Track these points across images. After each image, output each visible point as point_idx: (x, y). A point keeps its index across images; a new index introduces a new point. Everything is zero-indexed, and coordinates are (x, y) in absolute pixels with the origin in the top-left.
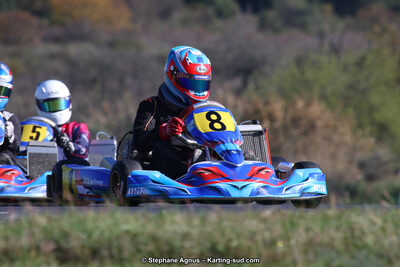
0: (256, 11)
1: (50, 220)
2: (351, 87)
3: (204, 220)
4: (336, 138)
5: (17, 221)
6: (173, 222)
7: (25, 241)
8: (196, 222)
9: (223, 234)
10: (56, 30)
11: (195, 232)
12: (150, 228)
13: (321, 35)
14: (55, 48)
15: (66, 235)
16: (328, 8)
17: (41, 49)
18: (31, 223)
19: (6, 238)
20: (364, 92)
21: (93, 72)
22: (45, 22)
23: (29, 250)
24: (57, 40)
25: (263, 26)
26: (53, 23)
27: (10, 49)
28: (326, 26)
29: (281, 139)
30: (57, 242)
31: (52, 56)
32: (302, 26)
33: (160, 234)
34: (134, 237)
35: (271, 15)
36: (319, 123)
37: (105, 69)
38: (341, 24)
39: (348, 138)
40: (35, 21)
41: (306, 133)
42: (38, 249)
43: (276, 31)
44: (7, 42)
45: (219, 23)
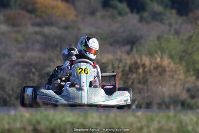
0: (138, 12)
1: (31, 115)
2: (184, 51)
3: (107, 116)
4: (176, 76)
5: (15, 115)
6: (92, 117)
7: (18, 125)
8: (104, 117)
9: (117, 123)
10: (38, 20)
11: (103, 122)
12: (81, 120)
13: (170, 25)
14: (38, 29)
15: (38, 122)
16: (174, 11)
17: (31, 29)
18: (22, 116)
19: (9, 124)
20: (191, 54)
21: (56, 41)
22: (33, 16)
23: (20, 129)
24: (38, 25)
25: (141, 20)
26: (37, 16)
27: (15, 29)
28: (173, 21)
29: (148, 77)
30: (34, 126)
31: (36, 33)
32: (161, 21)
33: (86, 123)
34: (72, 124)
35: (146, 14)
36: (168, 69)
37: (62, 40)
38: (180, 20)
39: (182, 76)
40: (28, 15)
41: (161, 74)
42: (24, 129)
43: (148, 22)
44: (13, 25)
45: (119, 18)
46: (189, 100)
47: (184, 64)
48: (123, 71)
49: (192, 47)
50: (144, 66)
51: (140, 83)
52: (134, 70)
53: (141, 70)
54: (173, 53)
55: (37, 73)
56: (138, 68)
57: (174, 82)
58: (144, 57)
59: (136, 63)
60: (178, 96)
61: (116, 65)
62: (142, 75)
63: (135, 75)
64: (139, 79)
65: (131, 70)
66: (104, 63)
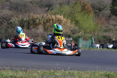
46: (72, 35)
47: (70, 18)
48: (43, 22)
49: (74, 11)
50: (53, 20)
51: (51, 27)
52: (49, 21)
53: (51, 22)
54: (66, 13)
55: (6, 22)
56: (50, 21)
57: (66, 27)
58: (52, 16)
59: (49, 18)
60: (67, 33)
61: (41, 19)
62: (52, 24)
63: (49, 24)
64: (51, 26)
65: (47, 21)
66: (35, 18)
